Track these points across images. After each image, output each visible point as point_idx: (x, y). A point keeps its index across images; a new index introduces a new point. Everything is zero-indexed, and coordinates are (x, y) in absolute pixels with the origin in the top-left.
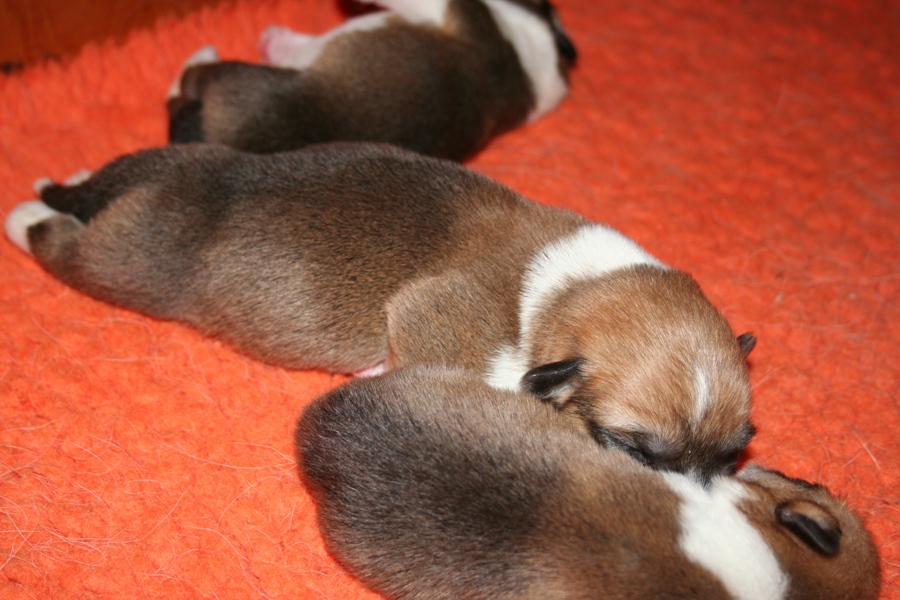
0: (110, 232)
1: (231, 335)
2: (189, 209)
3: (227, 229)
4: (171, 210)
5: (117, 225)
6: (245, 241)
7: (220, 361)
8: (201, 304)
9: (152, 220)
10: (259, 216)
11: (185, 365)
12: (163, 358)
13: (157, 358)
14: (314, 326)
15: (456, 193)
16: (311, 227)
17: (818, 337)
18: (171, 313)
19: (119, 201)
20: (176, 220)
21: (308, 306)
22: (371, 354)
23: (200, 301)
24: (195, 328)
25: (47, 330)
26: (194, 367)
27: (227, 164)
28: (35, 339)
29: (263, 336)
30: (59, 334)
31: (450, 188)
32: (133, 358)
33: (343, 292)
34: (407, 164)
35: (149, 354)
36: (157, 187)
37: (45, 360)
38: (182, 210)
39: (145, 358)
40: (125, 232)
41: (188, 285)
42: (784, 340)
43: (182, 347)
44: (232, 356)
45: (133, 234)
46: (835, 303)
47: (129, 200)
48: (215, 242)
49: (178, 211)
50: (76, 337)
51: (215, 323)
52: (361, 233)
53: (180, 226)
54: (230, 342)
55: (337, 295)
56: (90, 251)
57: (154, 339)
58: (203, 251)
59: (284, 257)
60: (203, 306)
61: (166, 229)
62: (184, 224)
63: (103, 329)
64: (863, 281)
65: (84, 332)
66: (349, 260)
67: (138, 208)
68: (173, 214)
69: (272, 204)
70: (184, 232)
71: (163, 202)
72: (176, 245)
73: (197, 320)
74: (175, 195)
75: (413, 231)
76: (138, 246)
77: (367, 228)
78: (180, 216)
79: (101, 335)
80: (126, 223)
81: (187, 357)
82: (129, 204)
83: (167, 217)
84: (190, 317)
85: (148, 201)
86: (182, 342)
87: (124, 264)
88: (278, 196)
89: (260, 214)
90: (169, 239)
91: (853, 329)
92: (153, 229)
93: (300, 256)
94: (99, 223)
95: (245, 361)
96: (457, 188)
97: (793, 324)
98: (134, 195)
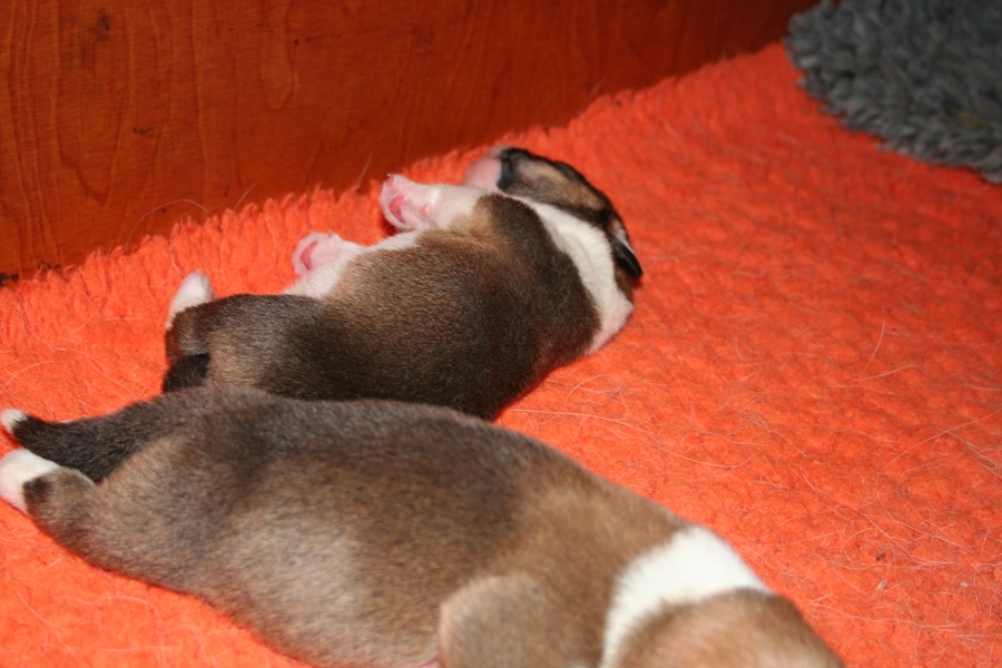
0: (125, 494)
1: (250, 616)
2: (216, 467)
3: (262, 493)
4: (197, 467)
5: (133, 486)
6: (282, 511)
7: (238, 652)
8: (221, 574)
9: (174, 479)
10: (299, 482)
11: (196, 656)
12: (170, 649)
13: (163, 648)
14: (350, 613)
15: (523, 469)
16: (357, 500)
17: (927, 637)
18: (186, 586)
19: (135, 458)
20: (201, 479)
21: (344, 588)
22: (417, 653)
23: (220, 571)
24: (211, 604)
25: (35, 608)
26: (206, 660)
27: (263, 412)
28: (20, 621)
29: (289, 620)
30: (48, 614)
31: (516, 462)
32: (136, 646)
33: (387, 578)
34: (470, 430)
35: (153, 642)
36: (181, 440)
37: (32, 648)
38: (208, 468)
39: (148, 648)
40: (142, 494)
41: (211, 551)
42: (887, 638)
43: (192, 633)
44: (251, 646)
45: (151, 497)
46: (945, 593)
47: (146, 457)
48: (247, 507)
49: (205, 469)
50: (69, 618)
51: (233, 600)
52: (410, 512)
53: (206, 487)
54: (249, 625)
55: (380, 581)
56: (102, 514)
57: (160, 622)
58: (232, 517)
59: (324, 533)
60: (223, 577)
61: (189, 489)
62: (210, 484)
63: (101, 608)
64: (977, 566)
65: (78, 612)
66: (397, 543)
67: (157, 466)
68: (199, 472)
69: (314, 468)
70: (210, 494)
71: (188, 458)
72: (201, 509)
73: (213, 594)
74: (203, 450)
75: (471, 516)
76: (158, 512)
77: (418, 505)
78: (207, 475)
79: (98, 615)
80: (143, 483)
81: (198, 648)
82: (147, 461)
83: (192, 475)
84: (206, 590)
85: (171, 456)
86: (193, 628)
87: (142, 531)
88: (321, 459)
89: (300, 479)
90: (193, 502)
91: (966, 628)
92: (174, 491)
93: (342, 532)
94: (114, 484)
95: (265, 652)
96: (524, 462)
97: (898, 621)
98: (152, 451)
